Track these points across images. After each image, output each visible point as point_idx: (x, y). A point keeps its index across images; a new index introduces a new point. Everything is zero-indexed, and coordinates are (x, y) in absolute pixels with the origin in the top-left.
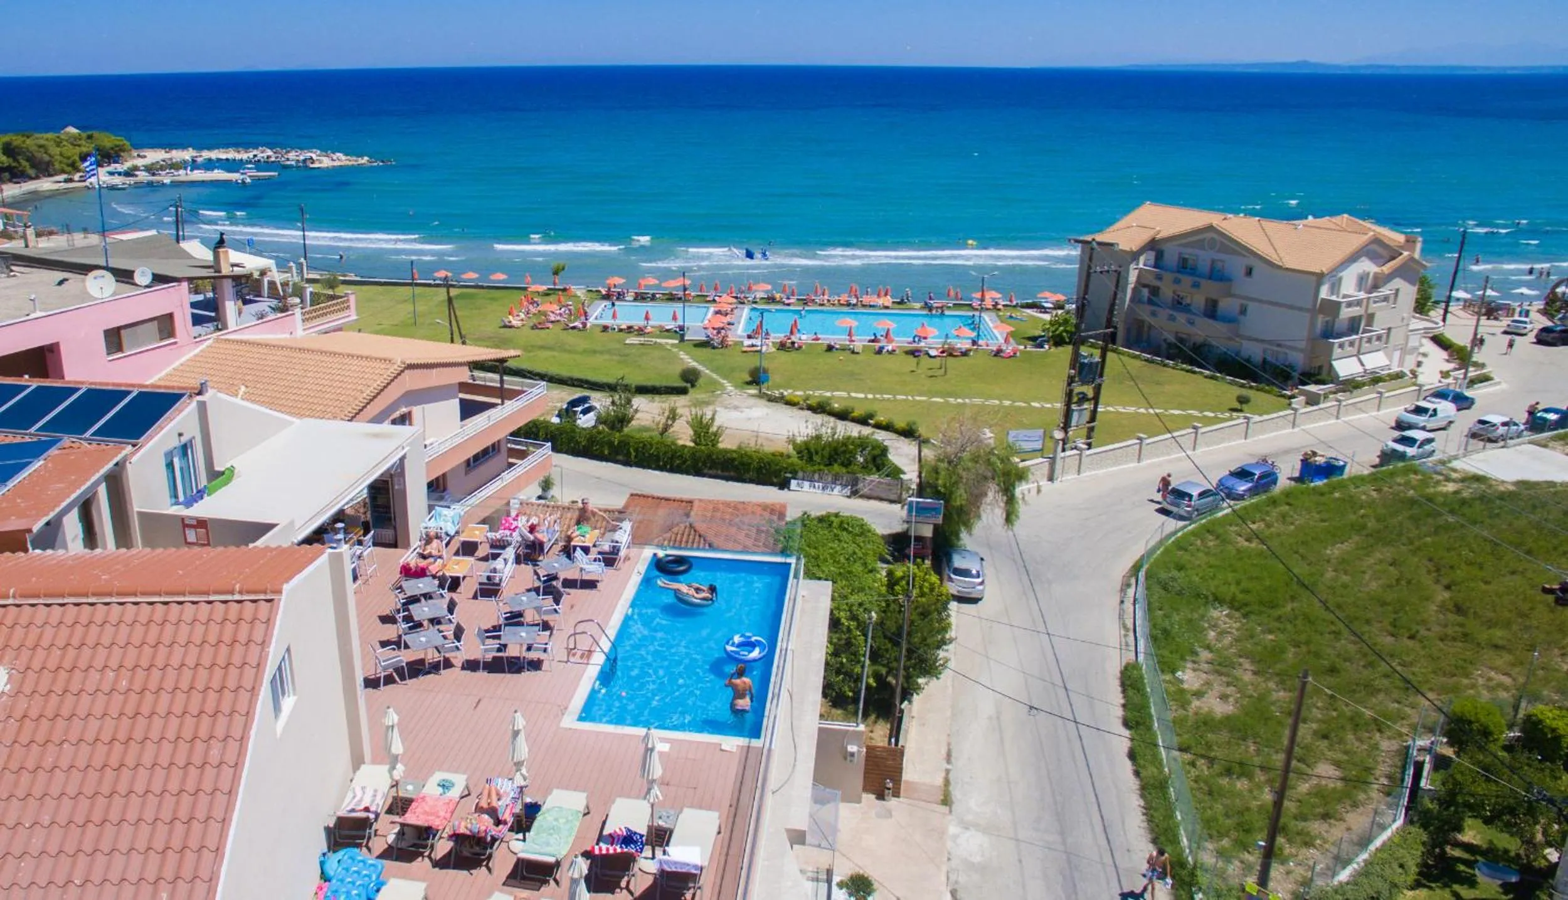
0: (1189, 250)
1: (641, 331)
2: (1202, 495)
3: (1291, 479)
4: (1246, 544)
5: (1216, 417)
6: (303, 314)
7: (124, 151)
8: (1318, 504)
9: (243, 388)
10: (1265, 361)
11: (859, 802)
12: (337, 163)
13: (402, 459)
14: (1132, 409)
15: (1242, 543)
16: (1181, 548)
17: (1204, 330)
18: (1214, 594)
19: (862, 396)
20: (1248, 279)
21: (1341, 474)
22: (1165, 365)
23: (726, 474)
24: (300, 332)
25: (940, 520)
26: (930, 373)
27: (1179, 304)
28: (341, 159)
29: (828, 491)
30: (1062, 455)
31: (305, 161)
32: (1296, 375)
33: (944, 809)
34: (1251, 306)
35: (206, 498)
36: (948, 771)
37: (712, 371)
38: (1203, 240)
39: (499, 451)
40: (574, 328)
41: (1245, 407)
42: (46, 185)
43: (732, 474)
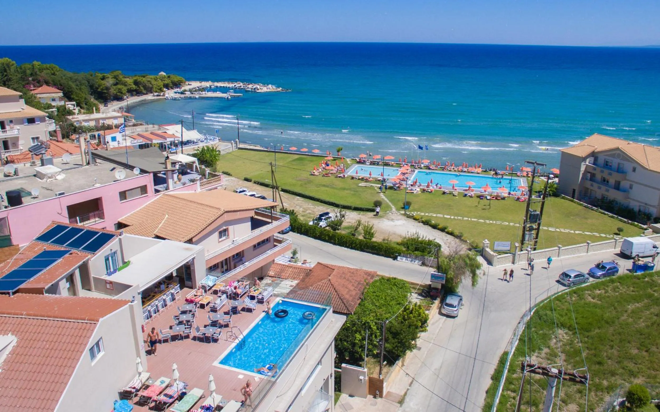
0: (611, 158)
1: (367, 180)
2: (576, 276)
3: (627, 270)
4: (592, 300)
5: (606, 237)
6: (201, 183)
7: (182, 83)
8: (634, 283)
9: (167, 216)
10: (640, 211)
11: (366, 398)
12: (268, 90)
13: (193, 259)
14: (567, 231)
15: (590, 299)
16: (558, 300)
17: (613, 195)
18: (561, 323)
19: (449, 217)
20: (633, 173)
21: (652, 270)
22: (592, 210)
23: (373, 251)
24: (199, 190)
25: (444, 282)
26: (484, 207)
27: (605, 181)
28: (270, 88)
29: (413, 262)
30: (519, 253)
31: (255, 89)
32: (652, 218)
33: (399, 405)
34: (635, 186)
35: (117, 272)
36: (408, 389)
37: (390, 201)
38: (615, 154)
39: (270, 241)
40: (340, 177)
41: (621, 233)
42: (150, 97)
43: (375, 252)
